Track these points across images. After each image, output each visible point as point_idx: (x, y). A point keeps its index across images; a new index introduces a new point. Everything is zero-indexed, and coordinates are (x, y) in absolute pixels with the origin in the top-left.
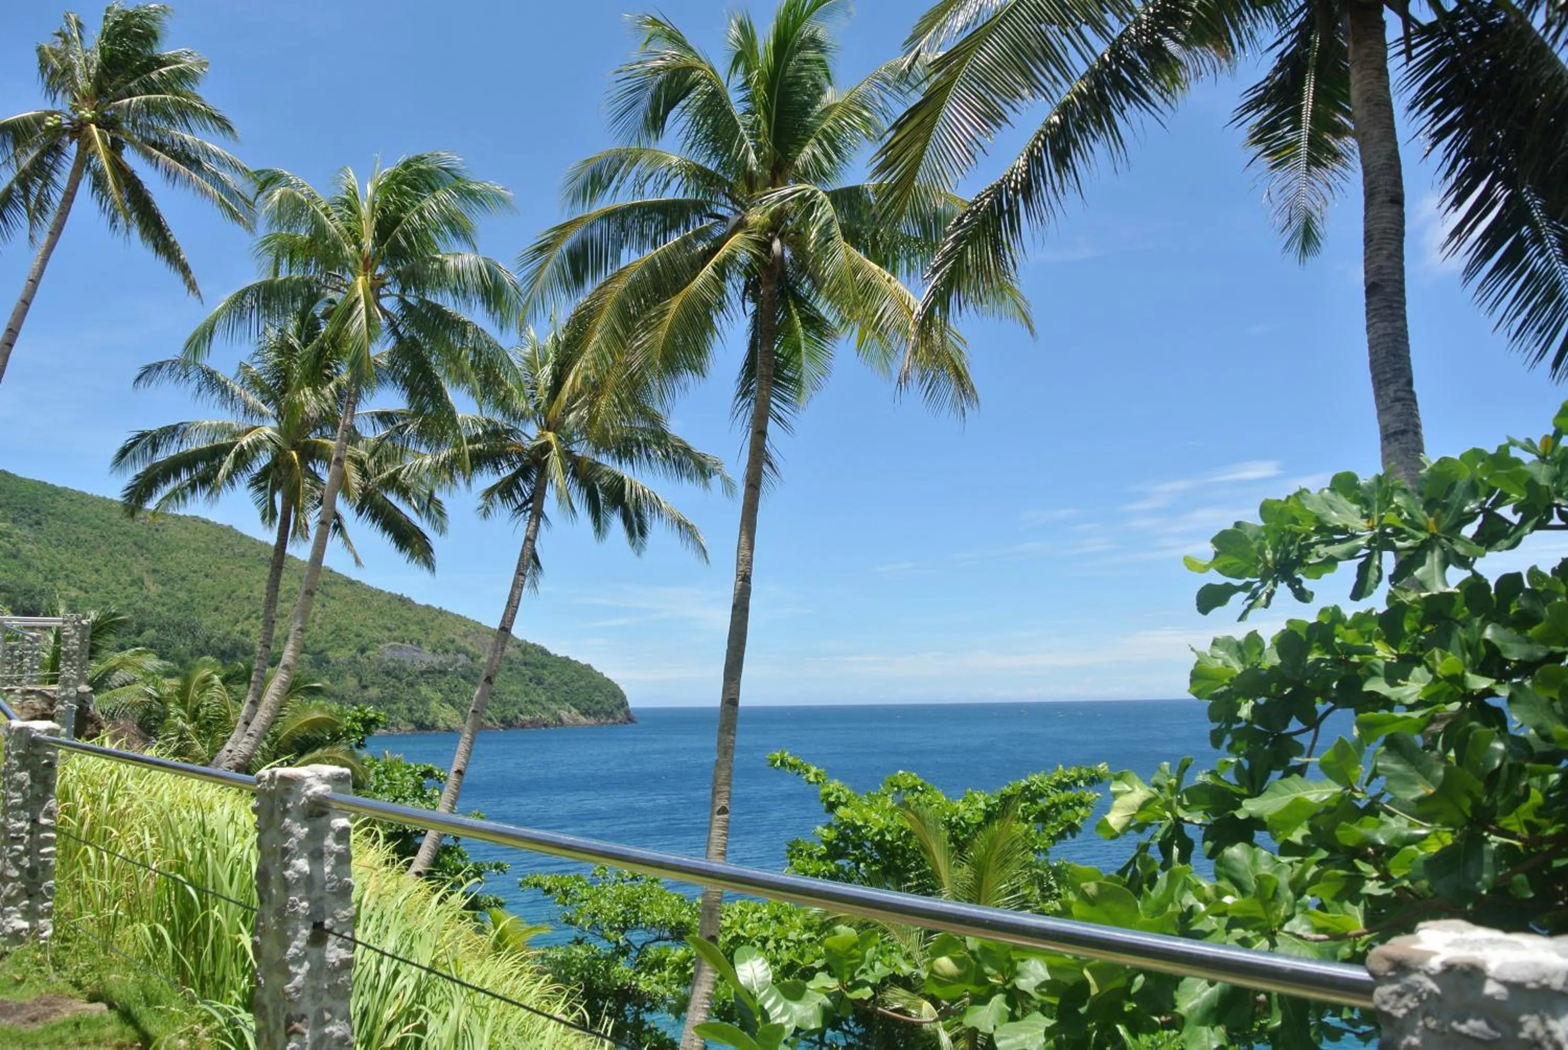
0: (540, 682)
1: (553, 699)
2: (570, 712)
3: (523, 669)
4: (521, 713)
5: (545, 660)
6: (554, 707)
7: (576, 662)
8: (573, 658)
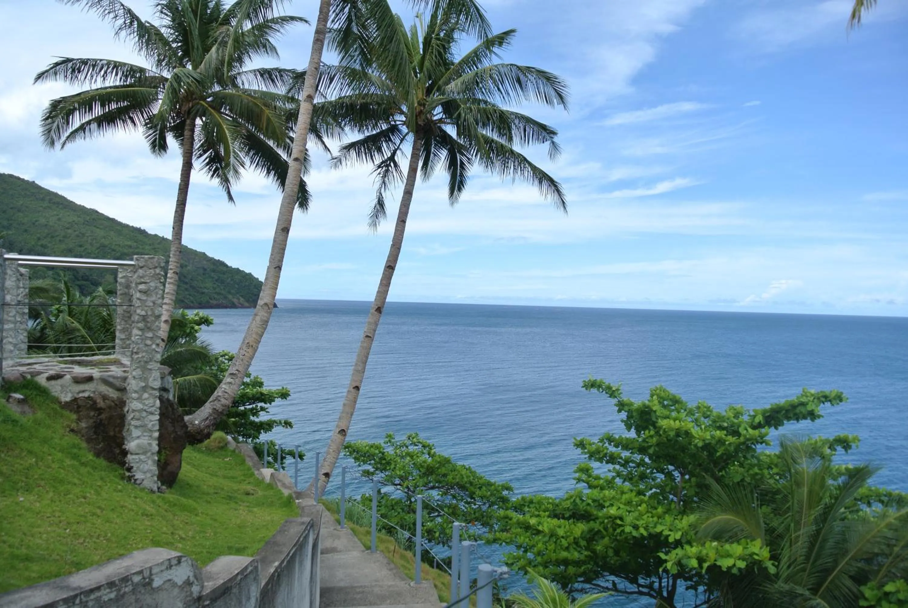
0: (222, 282)
1: (229, 292)
2: (239, 299)
3: (213, 274)
4: (211, 299)
5: (225, 269)
6: (230, 297)
7: (243, 271)
8: (241, 269)
